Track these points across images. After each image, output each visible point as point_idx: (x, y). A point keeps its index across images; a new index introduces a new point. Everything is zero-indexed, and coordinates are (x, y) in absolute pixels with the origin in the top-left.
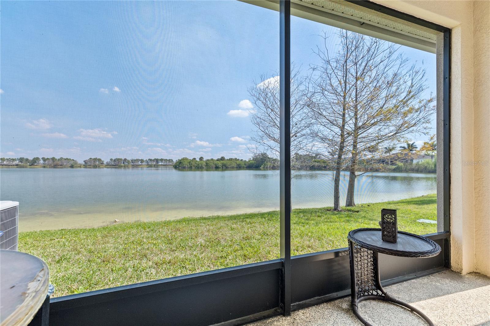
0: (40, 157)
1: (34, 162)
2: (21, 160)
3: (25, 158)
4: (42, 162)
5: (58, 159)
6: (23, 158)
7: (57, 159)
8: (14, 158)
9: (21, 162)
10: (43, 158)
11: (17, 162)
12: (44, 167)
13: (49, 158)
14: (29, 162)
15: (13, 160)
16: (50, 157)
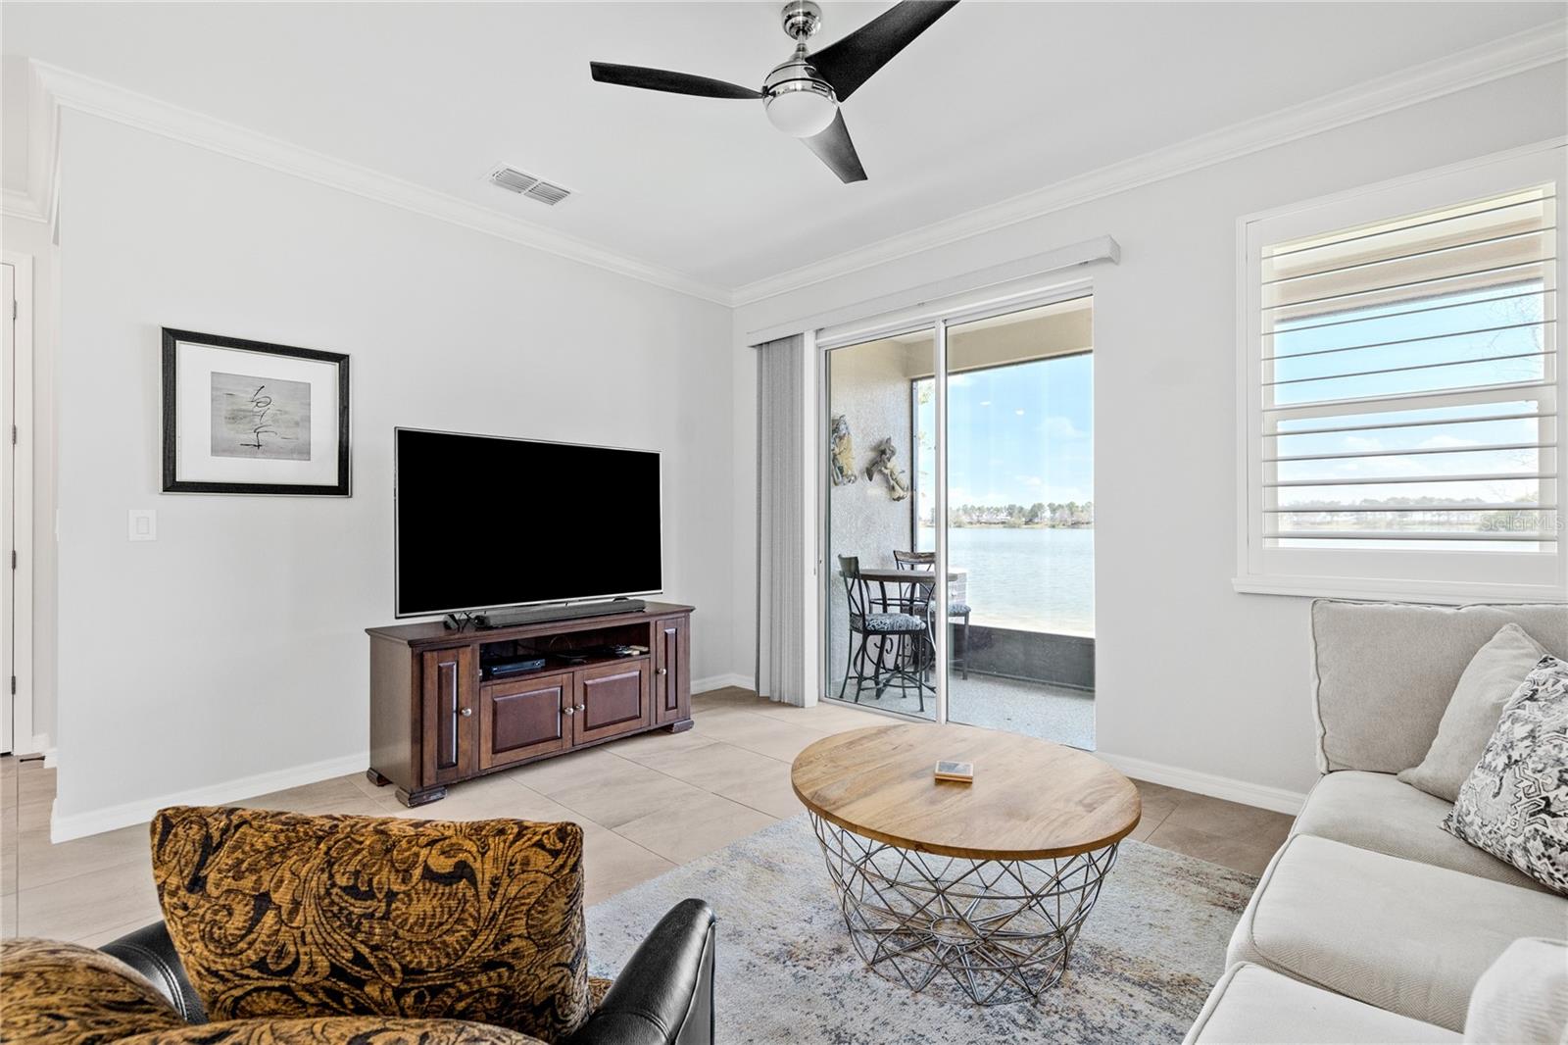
0: (1046, 503)
1: (1031, 517)
2: (1011, 510)
3: (1018, 505)
4: (1048, 514)
5: (1083, 507)
6: (1014, 506)
7: (1080, 505)
8: (999, 507)
9: (1010, 514)
10: (1050, 505)
11: (1003, 516)
12: (1053, 527)
13: (1062, 503)
14: (1024, 516)
15: (998, 510)
16: (1064, 502)
